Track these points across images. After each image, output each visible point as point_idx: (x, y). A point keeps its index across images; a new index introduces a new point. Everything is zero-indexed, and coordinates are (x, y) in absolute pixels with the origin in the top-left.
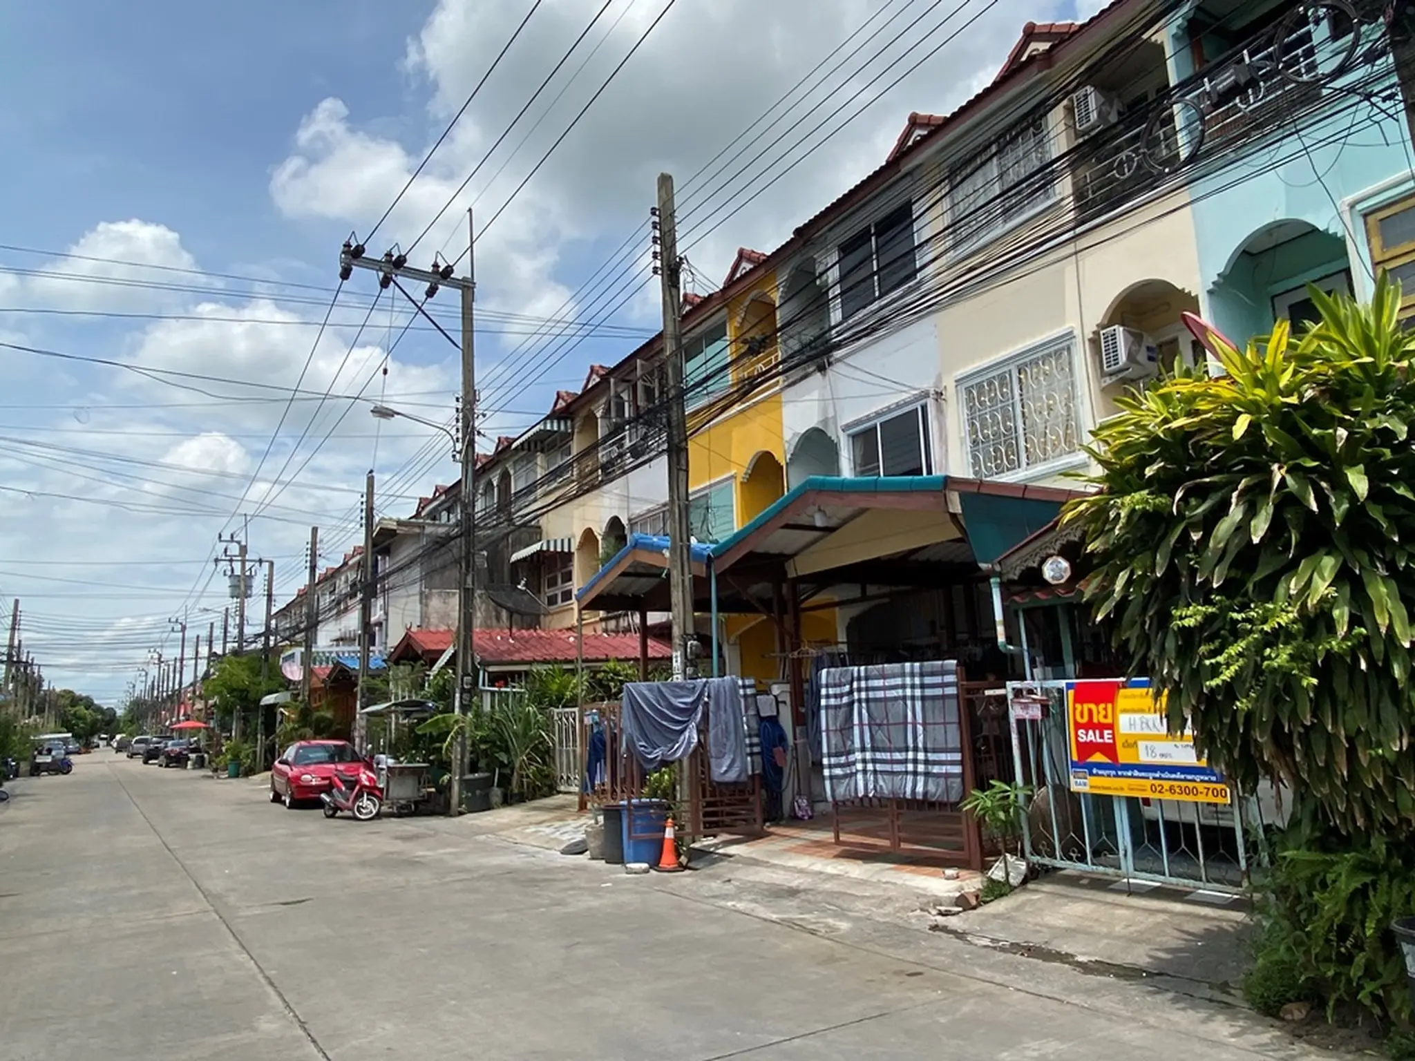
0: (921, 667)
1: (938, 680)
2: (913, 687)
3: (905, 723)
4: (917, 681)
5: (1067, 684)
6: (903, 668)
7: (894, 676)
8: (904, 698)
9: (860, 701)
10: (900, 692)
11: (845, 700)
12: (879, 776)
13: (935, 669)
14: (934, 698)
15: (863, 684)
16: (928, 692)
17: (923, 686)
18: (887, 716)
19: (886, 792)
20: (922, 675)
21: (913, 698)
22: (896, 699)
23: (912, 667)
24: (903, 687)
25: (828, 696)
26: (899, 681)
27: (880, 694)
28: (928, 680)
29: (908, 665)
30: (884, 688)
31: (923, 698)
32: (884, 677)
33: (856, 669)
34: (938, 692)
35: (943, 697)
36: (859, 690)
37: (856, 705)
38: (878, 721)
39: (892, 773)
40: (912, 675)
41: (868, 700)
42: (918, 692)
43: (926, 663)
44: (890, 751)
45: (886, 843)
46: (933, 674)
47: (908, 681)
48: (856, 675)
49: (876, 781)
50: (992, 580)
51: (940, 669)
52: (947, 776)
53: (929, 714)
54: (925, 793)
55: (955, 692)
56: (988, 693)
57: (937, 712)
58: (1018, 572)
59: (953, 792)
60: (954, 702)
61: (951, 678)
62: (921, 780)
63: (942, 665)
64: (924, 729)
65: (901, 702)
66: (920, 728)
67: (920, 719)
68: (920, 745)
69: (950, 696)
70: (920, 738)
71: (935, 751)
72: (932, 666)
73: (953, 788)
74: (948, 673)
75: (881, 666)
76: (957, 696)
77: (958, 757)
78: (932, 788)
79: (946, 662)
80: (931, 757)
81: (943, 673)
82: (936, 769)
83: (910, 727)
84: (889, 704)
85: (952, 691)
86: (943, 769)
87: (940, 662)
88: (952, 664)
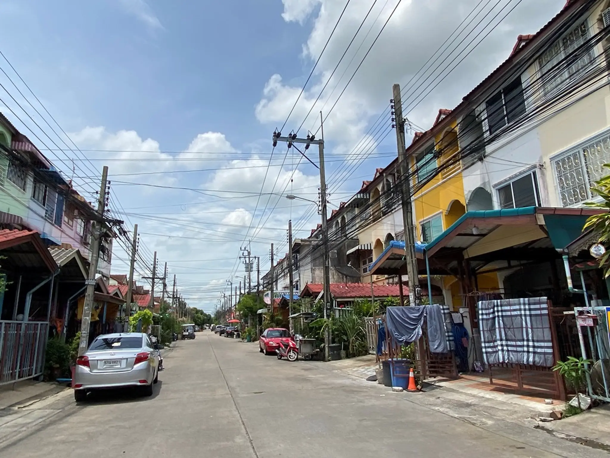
0: (529, 300)
1: (538, 306)
2: (525, 310)
3: (522, 328)
4: (527, 307)
5: (607, 308)
6: (520, 301)
7: (515, 305)
8: (521, 315)
9: (498, 316)
10: (519, 313)
11: (491, 316)
12: (510, 353)
13: (536, 302)
14: (536, 315)
15: (500, 308)
16: (533, 312)
17: (530, 310)
18: (513, 324)
19: (514, 360)
20: (529, 304)
21: (525, 315)
22: (516, 316)
23: (524, 301)
24: (520, 310)
25: (482, 314)
26: (517, 307)
27: (509, 313)
28: (532, 307)
29: (522, 299)
30: (510, 311)
31: (531, 315)
32: (510, 305)
33: (496, 301)
34: (538, 312)
35: (541, 315)
36: (498, 311)
37: (497, 318)
38: (508, 327)
39: (517, 351)
40: (524, 304)
41: (502, 316)
42: (528, 313)
43: (531, 299)
44: (515, 341)
45: (516, 385)
46: (535, 304)
47: (522, 307)
48: (496, 304)
49: (509, 355)
50: (563, 257)
51: (538, 302)
52: (545, 353)
53: (534, 323)
54: (534, 362)
55: (547, 313)
56: (565, 313)
57: (538, 322)
58: (577, 253)
59: (549, 361)
60: (547, 317)
61: (545, 306)
62: (531, 355)
63: (540, 299)
64: (532, 331)
65: (519, 317)
66: (530, 330)
67: (529, 326)
68: (530, 338)
69: (544, 315)
70: (530, 335)
71: (538, 341)
72: (535, 300)
73: (548, 360)
74: (543, 303)
75: (508, 300)
76: (548, 314)
77: (550, 344)
78: (537, 359)
79: (541, 298)
80: (536, 344)
81: (540, 303)
82: (539, 350)
83: (524, 330)
84: (513, 318)
85: (546, 312)
86: (543, 350)
87: (538, 298)
88: (545, 299)
